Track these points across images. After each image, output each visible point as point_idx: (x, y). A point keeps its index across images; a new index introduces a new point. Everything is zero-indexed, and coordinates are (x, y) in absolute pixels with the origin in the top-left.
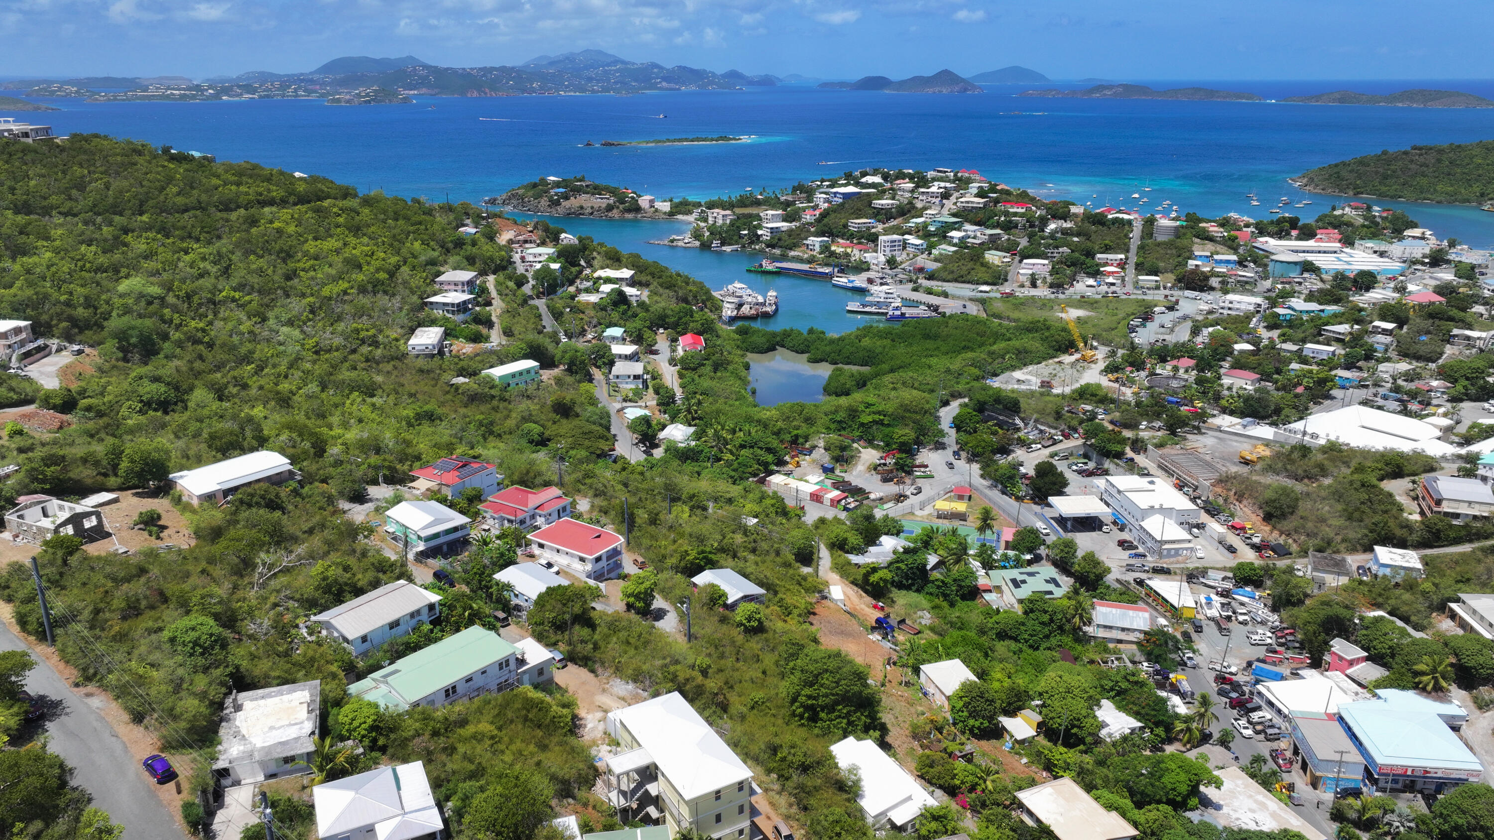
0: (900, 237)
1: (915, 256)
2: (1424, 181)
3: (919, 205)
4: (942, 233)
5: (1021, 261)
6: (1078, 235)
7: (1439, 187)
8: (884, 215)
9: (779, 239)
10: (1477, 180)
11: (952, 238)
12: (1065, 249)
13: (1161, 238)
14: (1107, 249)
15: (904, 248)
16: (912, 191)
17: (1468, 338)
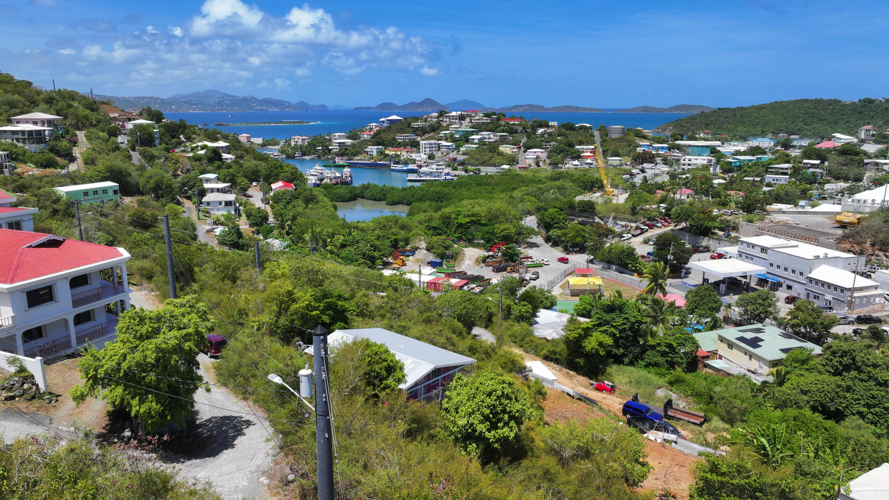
0: (436, 142)
1: (447, 154)
2: (730, 126)
3: (444, 124)
4: (466, 138)
5: (525, 152)
6: (559, 136)
7: (739, 129)
8: (422, 132)
9: (346, 149)
10: (758, 125)
11: (474, 139)
12: (554, 143)
13: (614, 136)
14: (581, 143)
15: (439, 150)
16: (438, 117)
17: (877, 164)
